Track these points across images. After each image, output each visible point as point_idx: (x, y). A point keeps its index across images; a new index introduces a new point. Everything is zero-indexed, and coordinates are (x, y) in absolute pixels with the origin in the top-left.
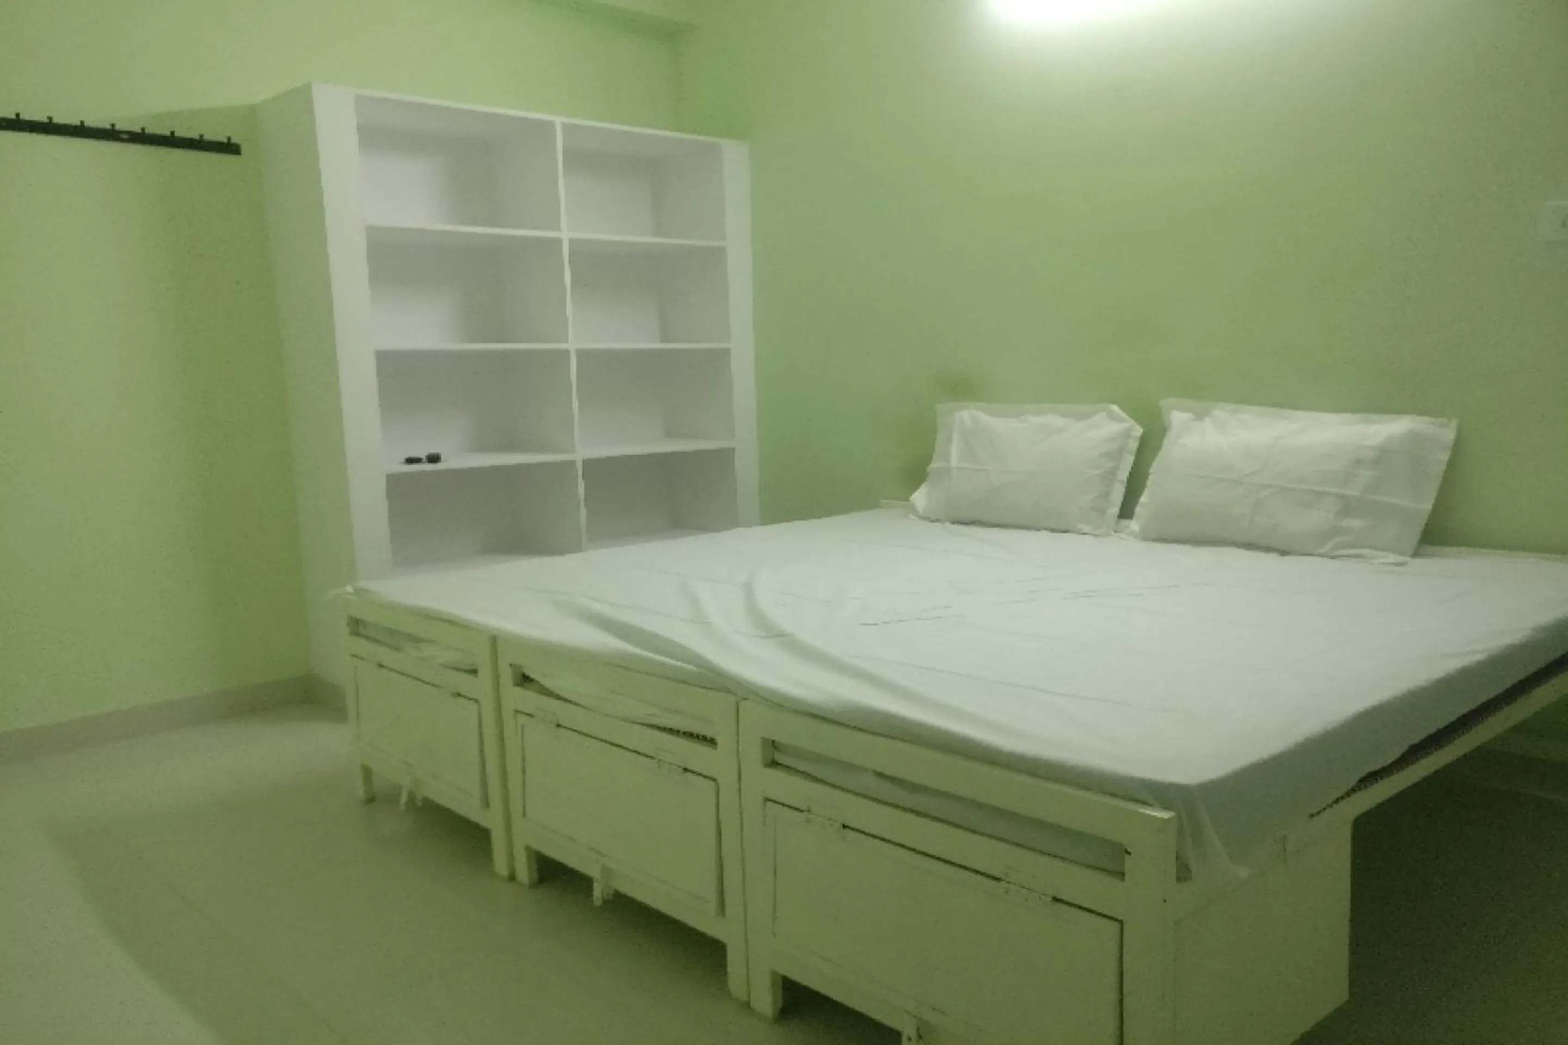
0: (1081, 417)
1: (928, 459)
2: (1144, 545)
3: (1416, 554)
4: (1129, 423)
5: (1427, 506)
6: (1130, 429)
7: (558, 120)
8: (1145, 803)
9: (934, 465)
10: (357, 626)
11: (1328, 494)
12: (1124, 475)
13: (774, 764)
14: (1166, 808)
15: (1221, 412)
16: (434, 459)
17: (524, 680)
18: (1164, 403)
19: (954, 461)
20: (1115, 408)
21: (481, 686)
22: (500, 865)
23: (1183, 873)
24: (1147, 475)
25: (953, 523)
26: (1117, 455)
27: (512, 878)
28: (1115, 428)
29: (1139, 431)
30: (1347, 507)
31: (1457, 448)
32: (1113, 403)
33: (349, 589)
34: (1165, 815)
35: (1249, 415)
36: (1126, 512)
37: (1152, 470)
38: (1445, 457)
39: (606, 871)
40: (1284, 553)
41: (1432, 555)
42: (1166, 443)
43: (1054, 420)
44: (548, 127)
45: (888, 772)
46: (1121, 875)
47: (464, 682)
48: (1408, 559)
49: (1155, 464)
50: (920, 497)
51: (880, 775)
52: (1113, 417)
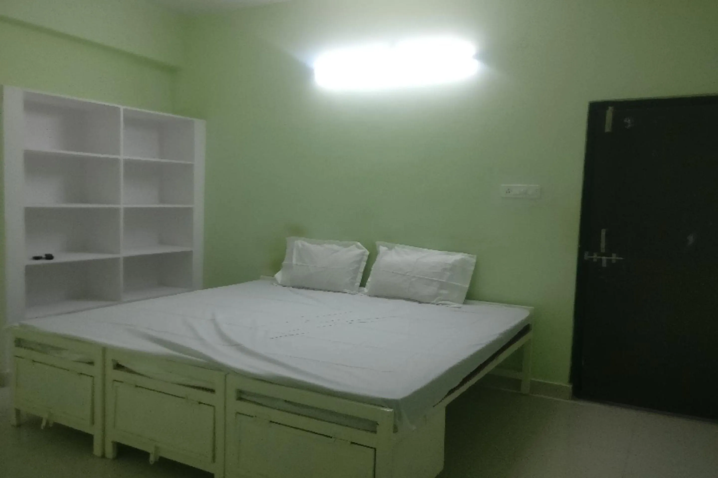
0: (346, 246)
1: (282, 260)
2: (369, 298)
3: (464, 303)
4: (365, 250)
5: (467, 286)
6: (364, 252)
7: (122, 108)
8: (383, 407)
9: (285, 263)
10: (19, 343)
11: (435, 281)
12: (362, 270)
13: (240, 399)
14: (391, 408)
15: (398, 248)
16: (49, 257)
17: (118, 367)
18: (378, 243)
19: (294, 262)
20: (359, 244)
21: (96, 370)
22: (97, 451)
23: (396, 429)
24: (370, 270)
25: (293, 287)
26: (359, 262)
27: (103, 456)
28: (358, 251)
29: (368, 253)
30: (442, 286)
31: (477, 265)
32: (358, 242)
33: (17, 324)
34: (391, 410)
35: (408, 249)
36: (363, 284)
37: (372, 269)
38: (473, 268)
39: (157, 448)
40: (420, 302)
41: (469, 304)
42: (378, 259)
43: (335, 247)
44: (116, 110)
45: (288, 400)
46: (375, 432)
47: (85, 368)
48: (461, 305)
49: (373, 266)
50: (279, 276)
51: (286, 401)
52: (359, 247)
